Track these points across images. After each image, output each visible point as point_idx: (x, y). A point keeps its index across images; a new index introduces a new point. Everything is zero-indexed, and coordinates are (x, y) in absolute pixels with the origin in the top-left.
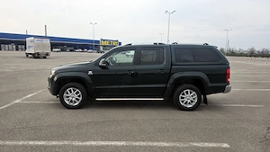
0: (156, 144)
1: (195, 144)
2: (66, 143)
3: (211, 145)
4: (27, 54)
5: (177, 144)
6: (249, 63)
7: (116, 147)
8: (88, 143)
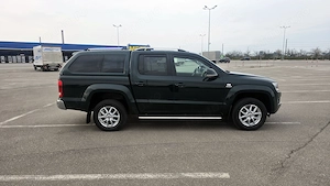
0: (138, 176)
1: (188, 175)
2: (27, 177)
3: (207, 175)
4: (36, 67)
5: (165, 176)
6: (309, 67)
7: (87, 181)
8: (53, 178)
